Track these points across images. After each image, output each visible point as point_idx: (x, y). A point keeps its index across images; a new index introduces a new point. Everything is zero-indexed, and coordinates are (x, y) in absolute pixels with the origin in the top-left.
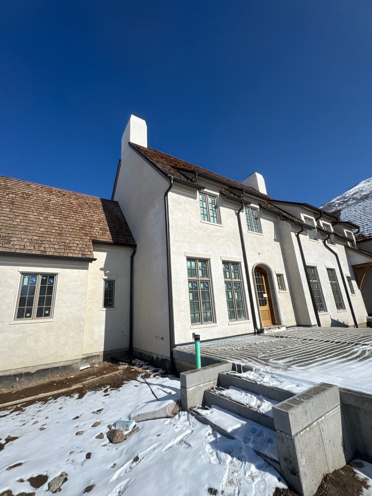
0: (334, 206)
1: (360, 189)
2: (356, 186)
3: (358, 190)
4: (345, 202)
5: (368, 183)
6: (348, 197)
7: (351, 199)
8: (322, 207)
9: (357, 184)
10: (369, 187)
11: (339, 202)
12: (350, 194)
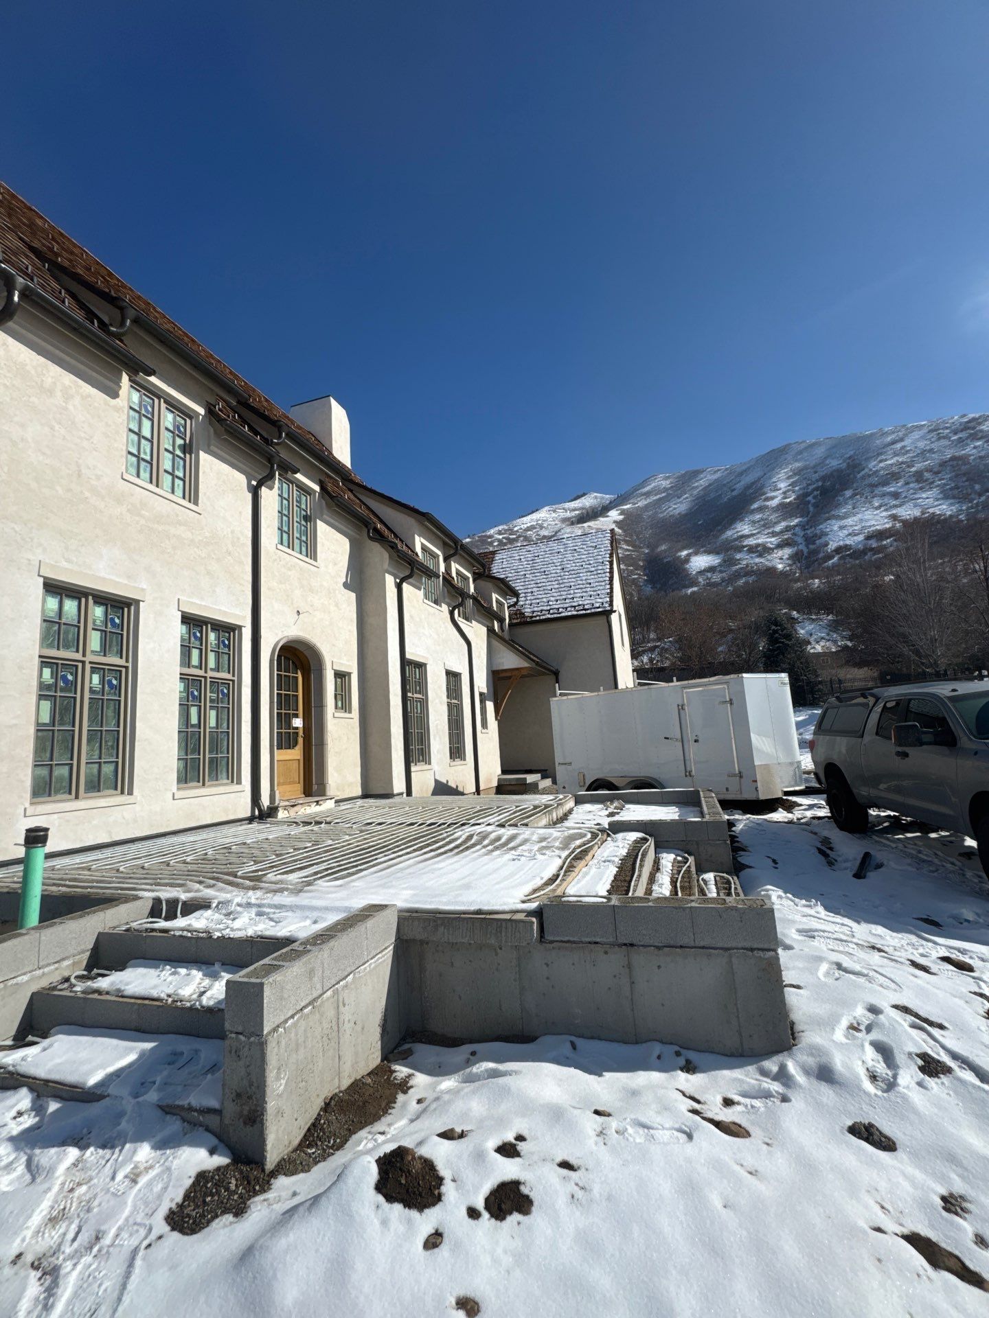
0: (491, 544)
1: (540, 522)
2: (534, 514)
3: (535, 523)
4: (511, 541)
5: (554, 515)
6: (517, 531)
7: (522, 539)
8: (468, 540)
9: (537, 510)
10: (553, 523)
11: (501, 537)
12: (522, 526)
